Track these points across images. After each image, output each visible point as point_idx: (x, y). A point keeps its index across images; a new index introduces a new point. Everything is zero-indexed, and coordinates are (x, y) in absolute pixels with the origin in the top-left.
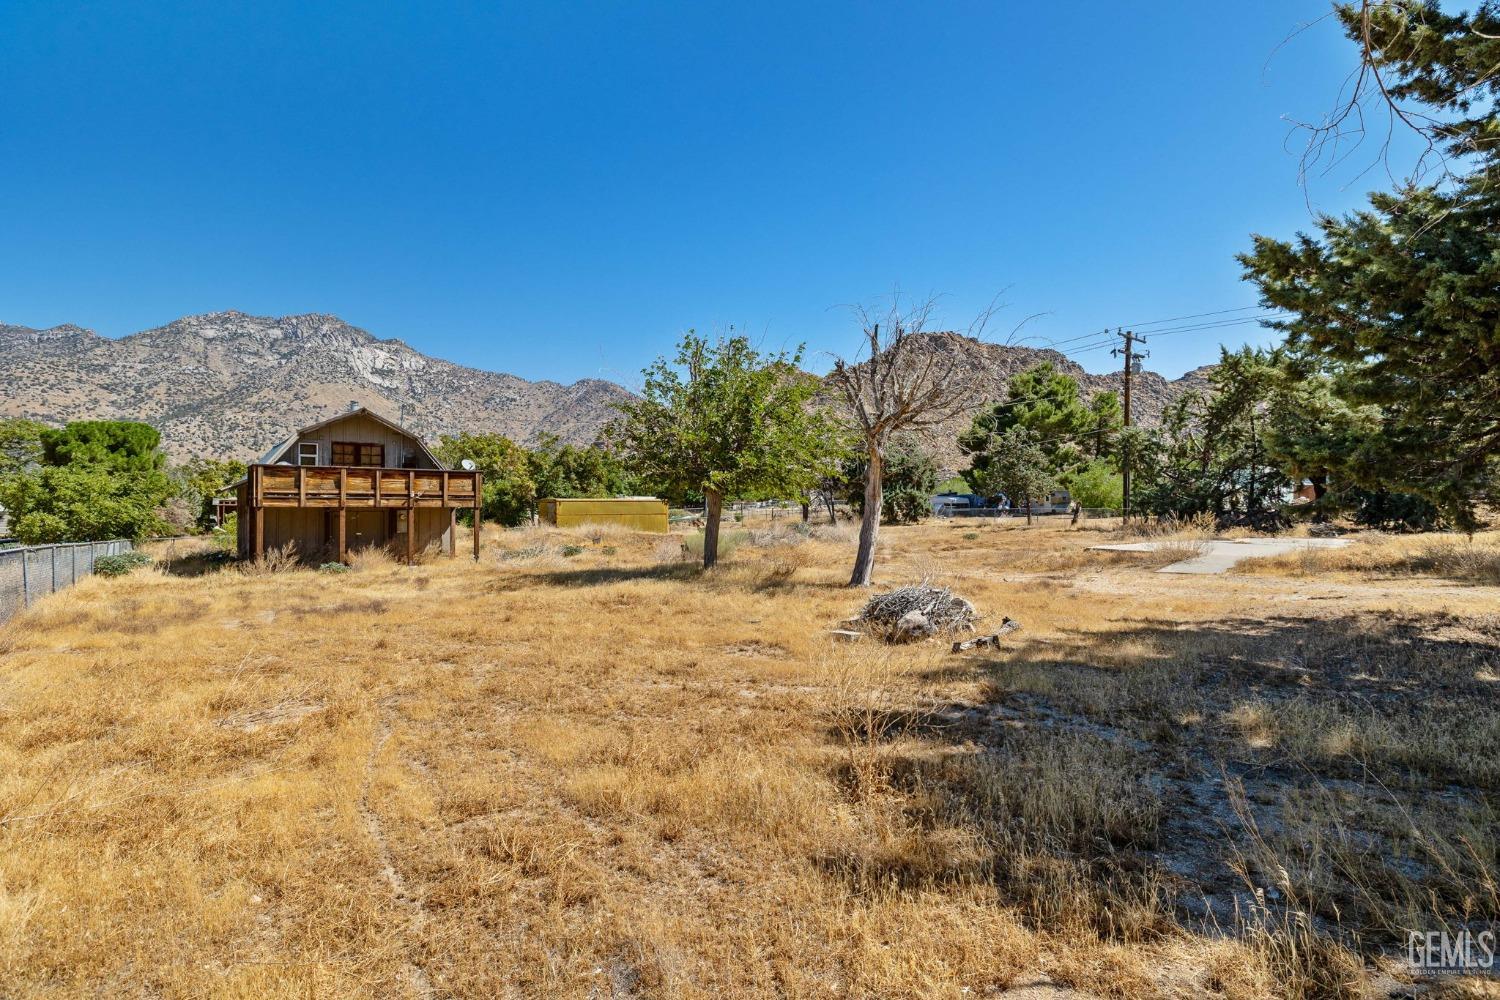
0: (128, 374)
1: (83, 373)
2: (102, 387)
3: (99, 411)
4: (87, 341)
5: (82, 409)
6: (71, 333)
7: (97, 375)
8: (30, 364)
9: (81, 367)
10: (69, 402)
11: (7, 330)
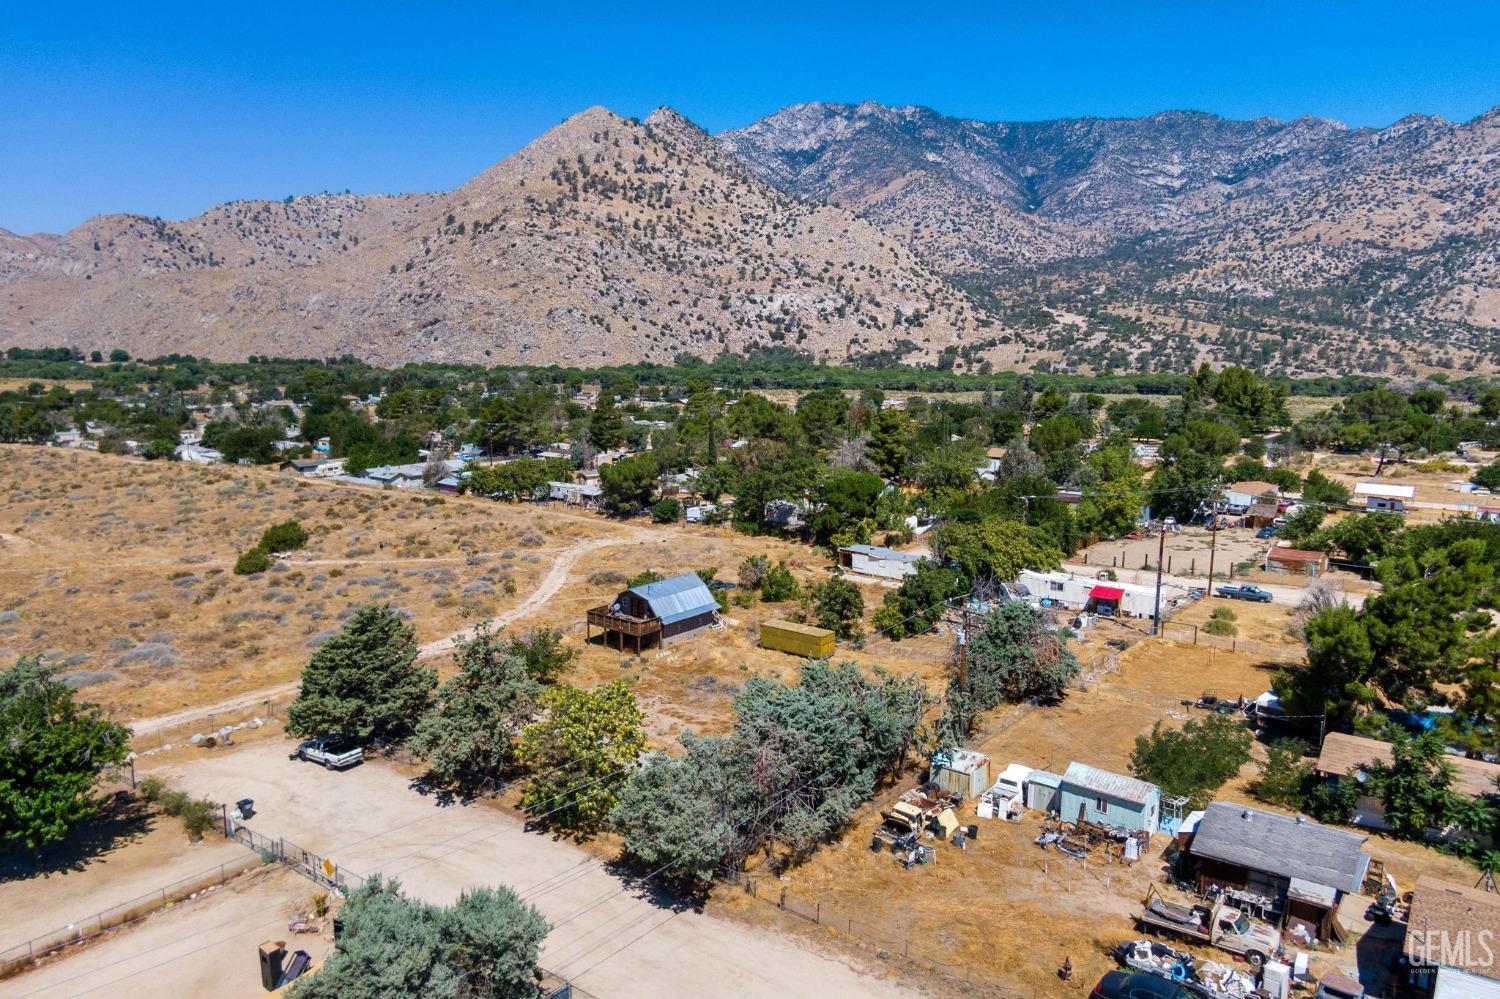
0: (1471, 172)
1: (1416, 179)
2: (1434, 195)
3: (1426, 229)
4: (1431, 132)
5: (1408, 228)
6: (1415, 125)
7: (1431, 180)
8: (1361, 178)
9: (1414, 173)
10: (1394, 221)
11: (1350, 134)
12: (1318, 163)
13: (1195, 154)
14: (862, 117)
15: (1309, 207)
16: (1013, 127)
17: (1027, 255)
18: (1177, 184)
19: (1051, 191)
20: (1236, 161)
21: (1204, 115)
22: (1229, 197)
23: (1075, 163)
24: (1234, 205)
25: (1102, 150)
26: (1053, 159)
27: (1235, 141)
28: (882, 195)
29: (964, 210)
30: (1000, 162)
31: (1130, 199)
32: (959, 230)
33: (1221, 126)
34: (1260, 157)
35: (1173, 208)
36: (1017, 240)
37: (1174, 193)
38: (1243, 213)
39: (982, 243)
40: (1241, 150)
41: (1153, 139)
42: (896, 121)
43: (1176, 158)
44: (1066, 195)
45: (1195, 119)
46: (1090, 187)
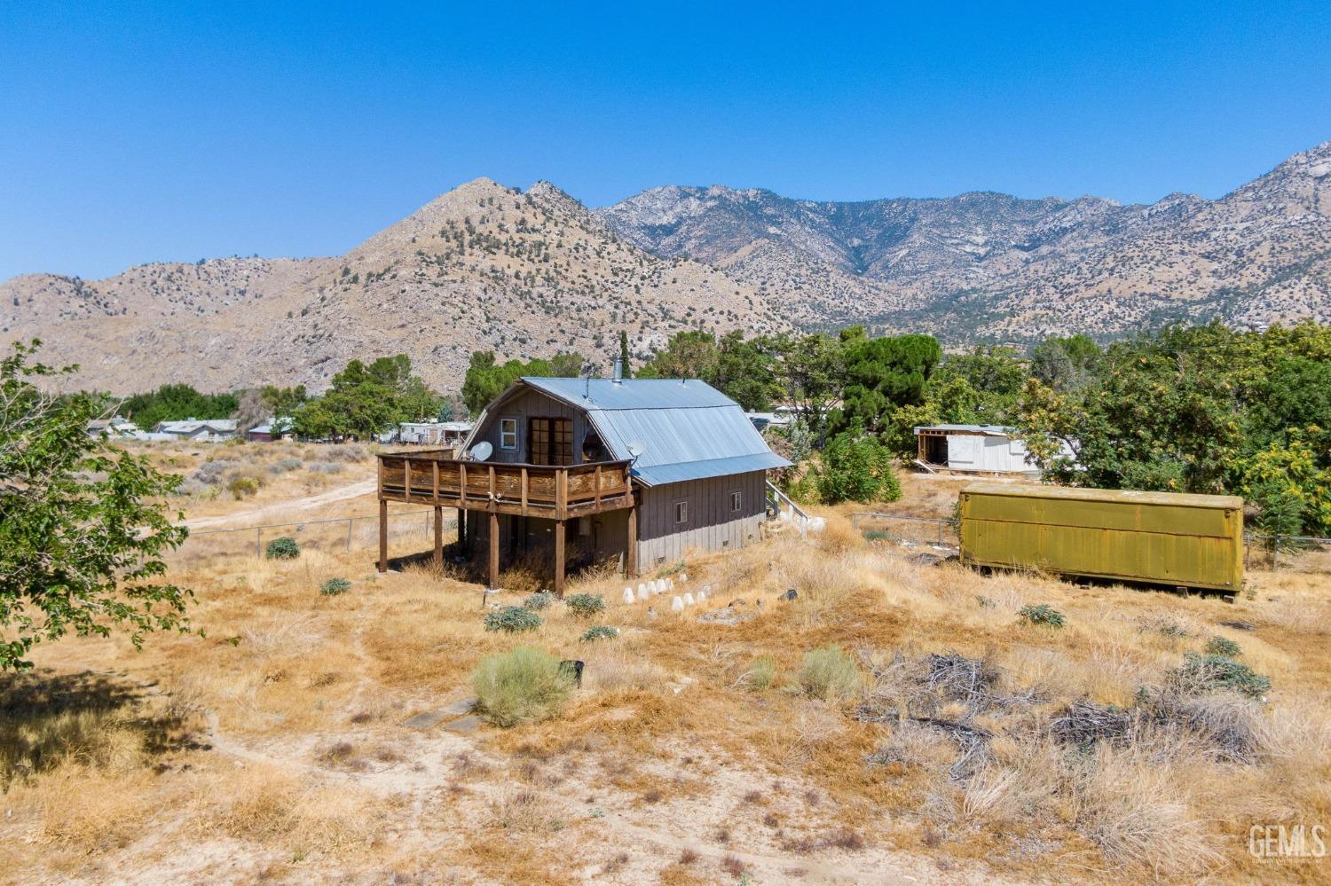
0: (1230, 237)
1: (1186, 244)
2: (1203, 256)
3: (1200, 283)
4: (1191, 207)
5: (1184, 283)
6: (1177, 202)
7: (1199, 244)
8: (1140, 242)
9: (1184, 238)
10: (1172, 277)
11: (1124, 210)
12: (1099, 233)
13: (996, 227)
14: (713, 198)
15: (1099, 267)
16: (840, 206)
17: (860, 309)
18: (982, 251)
19: (874, 258)
20: (1030, 232)
21: (1000, 196)
22: (1027, 262)
23: (894, 235)
24: (1032, 267)
25: (917, 224)
26: (876, 232)
27: (1028, 216)
28: (732, 259)
29: (803, 272)
30: (831, 235)
31: (943, 264)
32: (800, 288)
33: (1016, 204)
34: (1050, 229)
35: (981, 271)
36: (850, 296)
37: (980, 259)
38: (1040, 274)
39: (821, 299)
40: (1033, 223)
41: (960, 216)
42: (741, 201)
43: (980, 231)
44: (888, 261)
45: (994, 199)
46: (909, 254)
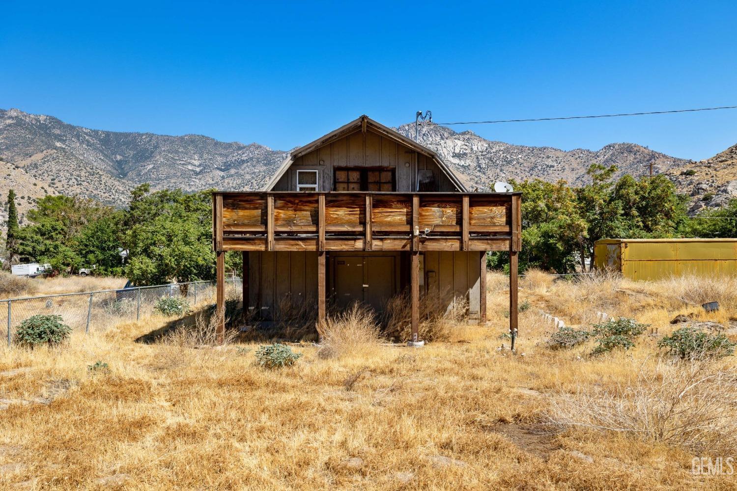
11: (273, 153)
12: (262, 164)
13: (205, 156)
14: (10, 118)
15: (262, 183)
16: (108, 134)
17: (123, 200)
18: (198, 170)
19: (131, 169)
20: (224, 161)
21: (208, 138)
22: (223, 177)
23: (144, 155)
24: (226, 181)
25: (158, 150)
26: (132, 153)
27: (224, 152)
28: (28, 161)
29: (83, 174)
30: (101, 151)
31: (175, 175)
32: (80, 184)
33: (217, 144)
34: (235, 160)
35: (197, 181)
36: (116, 192)
37: (197, 174)
38: (231, 185)
39: (95, 192)
40: (227, 156)
41: (185, 147)
42: (34, 122)
43: (196, 157)
44: (140, 171)
45: (204, 139)
46: (153, 168)
